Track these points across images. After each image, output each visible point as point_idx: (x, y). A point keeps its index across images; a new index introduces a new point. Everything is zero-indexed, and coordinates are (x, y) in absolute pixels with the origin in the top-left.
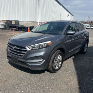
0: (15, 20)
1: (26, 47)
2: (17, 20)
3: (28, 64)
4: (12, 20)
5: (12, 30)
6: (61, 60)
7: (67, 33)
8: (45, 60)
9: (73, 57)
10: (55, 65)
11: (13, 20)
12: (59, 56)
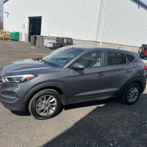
6: (55, 104)
8: (18, 99)
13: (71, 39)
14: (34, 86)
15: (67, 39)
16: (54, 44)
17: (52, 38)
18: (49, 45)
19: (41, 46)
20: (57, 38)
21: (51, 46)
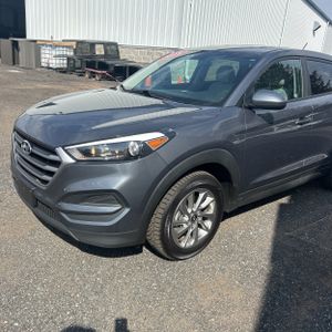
0: (106, 39)
1: (60, 150)
2: (111, 40)
3: (64, 215)
4: (96, 39)
5: (93, 75)
6: (211, 211)
7: (252, 102)
8: (127, 210)
9: (284, 200)
10: (180, 230)
11: (101, 39)
12: (201, 196)
13: (115, 44)
14: (169, 167)
15: (106, 45)
16: (69, 59)
17: (64, 44)
18: (55, 63)
19: (34, 66)
20: (78, 42)
21: (63, 63)
